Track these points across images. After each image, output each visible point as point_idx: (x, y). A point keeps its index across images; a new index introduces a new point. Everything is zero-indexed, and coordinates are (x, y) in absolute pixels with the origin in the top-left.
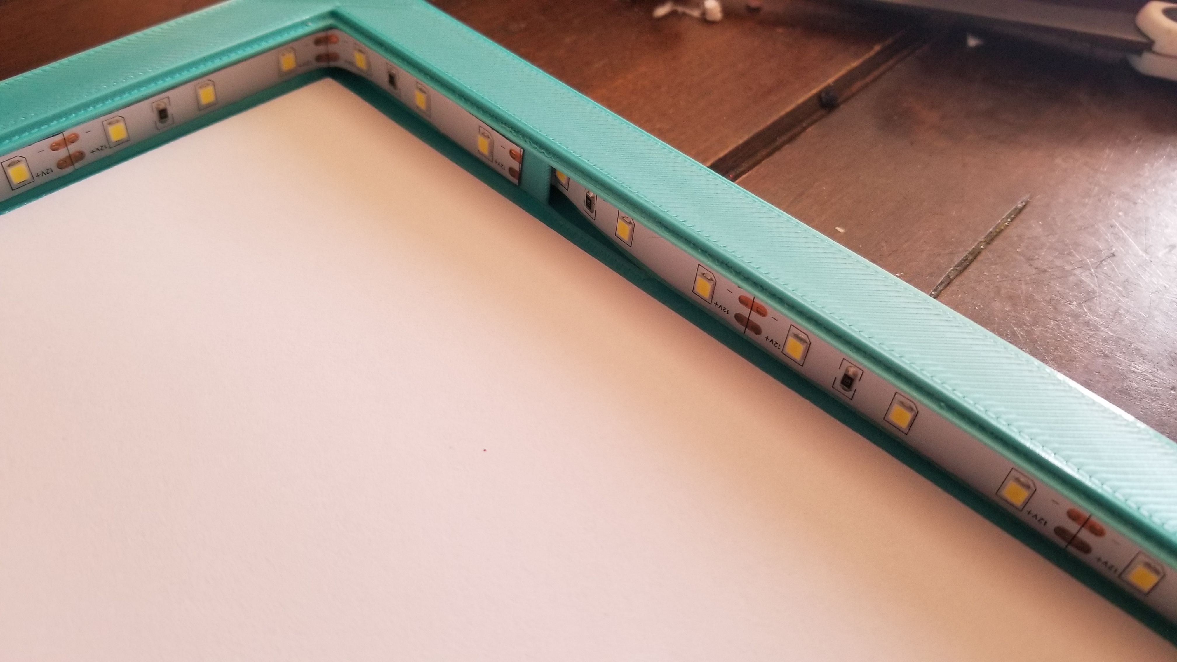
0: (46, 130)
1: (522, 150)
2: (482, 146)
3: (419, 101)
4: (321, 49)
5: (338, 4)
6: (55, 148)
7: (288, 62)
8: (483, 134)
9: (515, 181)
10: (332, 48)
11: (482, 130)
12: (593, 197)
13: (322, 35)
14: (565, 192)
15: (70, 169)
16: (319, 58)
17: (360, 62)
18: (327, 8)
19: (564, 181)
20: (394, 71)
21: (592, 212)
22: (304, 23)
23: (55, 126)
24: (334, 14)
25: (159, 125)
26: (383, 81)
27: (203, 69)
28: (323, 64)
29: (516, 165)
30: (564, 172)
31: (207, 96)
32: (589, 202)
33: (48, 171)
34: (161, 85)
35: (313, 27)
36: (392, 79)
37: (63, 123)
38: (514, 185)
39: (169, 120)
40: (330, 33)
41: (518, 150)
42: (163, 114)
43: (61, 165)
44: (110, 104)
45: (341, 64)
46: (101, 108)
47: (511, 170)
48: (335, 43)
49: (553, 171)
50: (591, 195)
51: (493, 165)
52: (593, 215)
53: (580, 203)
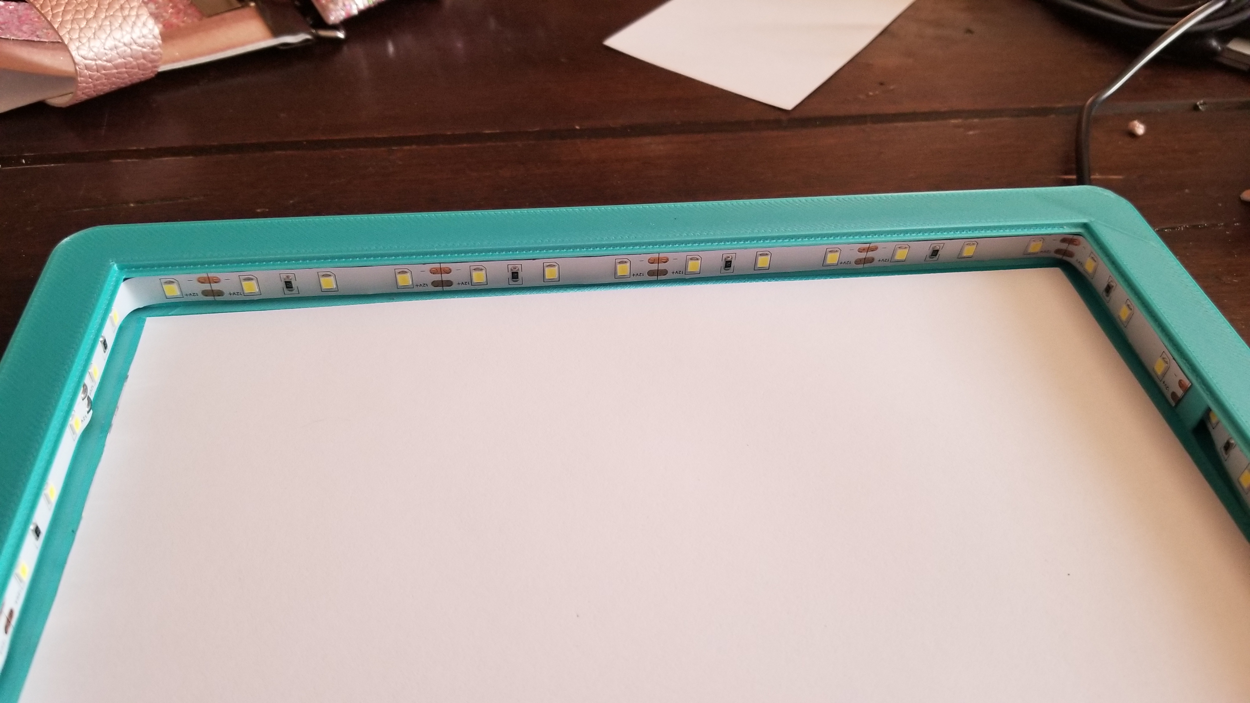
0: (864, 239)
1: (1190, 384)
2: (1159, 368)
3: (1123, 314)
4: (1064, 246)
5: (1093, 220)
6: (860, 251)
7: (1035, 247)
8: (1164, 358)
9: (1173, 404)
10: (1072, 248)
11: (1164, 356)
12: (1233, 444)
13: (1071, 237)
14: (1211, 429)
15: (861, 266)
16: (1058, 251)
17: (1089, 266)
18: (1085, 220)
19: (1214, 420)
20: (1112, 284)
21: (1226, 454)
22: (1061, 226)
23: (870, 239)
24: (1085, 226)
25: (928, 259)
26: (1100, 286)
27: (977, 234)
28: (1059, 256)
29: (1180, 392)
30: (1217, 415)
31: (969, 251)
32: (1228, 446)
33: (849, 263)
34: (946, 235)
35: (1067, 230)
36: (1109, 289)
37: (876, 238)
38: (1170, 405)
39: (935, 258)
40: (1075, 237)
41: (1188, 383)
42: (935, 253)
43: (858, 262)
44: (908, 237)
45: (1072, 260)
46: (902, 237)
47: (1174, 394)
48: (1076, 245)
49: (1209, 410)
50: (1232, 441)
51: (1161, 385)
52: (1226, 457)
53: (1220, 444)
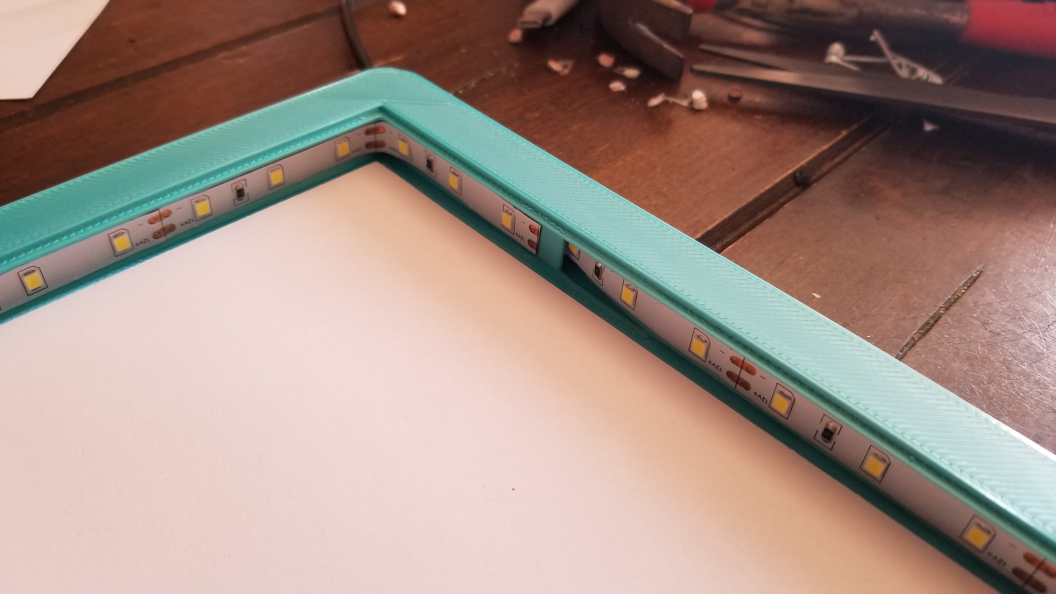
0: (146, 207)
1: (540, 226)
2: (506, 222)
3: (453, 183)
4: (371, 138)
5: (386, 101)
6: (151, 222)
7: (344, 149)
8: (506, 211)
9: (534, 251)
10: (379, 137)
11: (506, 208)
12: (601, 267)
13: (372, 126)
14: (576, 261)
15: (163, 239)
16: (368, 145)
17: (403, 149)
18: (377, 104)
19: (575, 252)
20: (431, 158)
21: (600, 279)
22: (357, 117)
23: (154, 204)
24: (382, 110)
25: (237, 202)
26: (421, 164)
27: (274, 156)
28: (372, 150)
29: (535, 238)
30: (575, 245)
31: (277, 178)
32: (598, 271)
33: (145, 241)
34: (241, 169)
35: (365, 120)
36: (430, 164)
37: (161, 201)
38: (532, 254)
39: (245, 198)
40: (378, 125)
41: (537, 226)
42: (240, 193)
43: (156, 235)
44: (198, 186)
45: (386, 150)
46: (191, 189)
47: (530, 241)
48: (382, 133)
49: (567, 244)
50: (600, 265)
51: (515, 237)
52: (601, 281)
53: (590, 271)
